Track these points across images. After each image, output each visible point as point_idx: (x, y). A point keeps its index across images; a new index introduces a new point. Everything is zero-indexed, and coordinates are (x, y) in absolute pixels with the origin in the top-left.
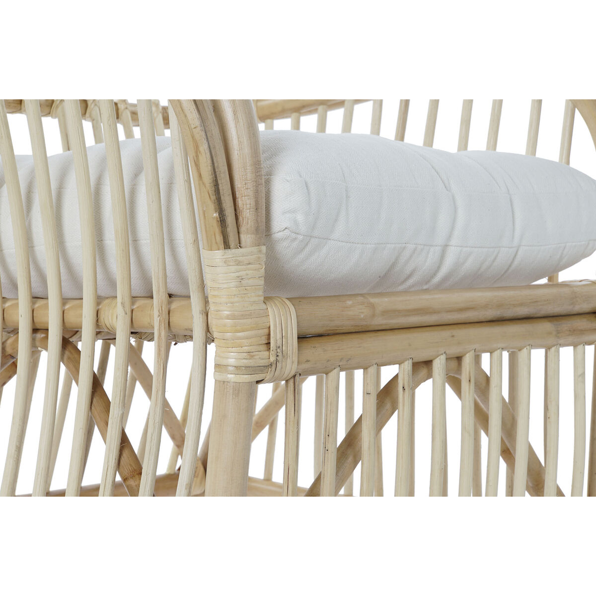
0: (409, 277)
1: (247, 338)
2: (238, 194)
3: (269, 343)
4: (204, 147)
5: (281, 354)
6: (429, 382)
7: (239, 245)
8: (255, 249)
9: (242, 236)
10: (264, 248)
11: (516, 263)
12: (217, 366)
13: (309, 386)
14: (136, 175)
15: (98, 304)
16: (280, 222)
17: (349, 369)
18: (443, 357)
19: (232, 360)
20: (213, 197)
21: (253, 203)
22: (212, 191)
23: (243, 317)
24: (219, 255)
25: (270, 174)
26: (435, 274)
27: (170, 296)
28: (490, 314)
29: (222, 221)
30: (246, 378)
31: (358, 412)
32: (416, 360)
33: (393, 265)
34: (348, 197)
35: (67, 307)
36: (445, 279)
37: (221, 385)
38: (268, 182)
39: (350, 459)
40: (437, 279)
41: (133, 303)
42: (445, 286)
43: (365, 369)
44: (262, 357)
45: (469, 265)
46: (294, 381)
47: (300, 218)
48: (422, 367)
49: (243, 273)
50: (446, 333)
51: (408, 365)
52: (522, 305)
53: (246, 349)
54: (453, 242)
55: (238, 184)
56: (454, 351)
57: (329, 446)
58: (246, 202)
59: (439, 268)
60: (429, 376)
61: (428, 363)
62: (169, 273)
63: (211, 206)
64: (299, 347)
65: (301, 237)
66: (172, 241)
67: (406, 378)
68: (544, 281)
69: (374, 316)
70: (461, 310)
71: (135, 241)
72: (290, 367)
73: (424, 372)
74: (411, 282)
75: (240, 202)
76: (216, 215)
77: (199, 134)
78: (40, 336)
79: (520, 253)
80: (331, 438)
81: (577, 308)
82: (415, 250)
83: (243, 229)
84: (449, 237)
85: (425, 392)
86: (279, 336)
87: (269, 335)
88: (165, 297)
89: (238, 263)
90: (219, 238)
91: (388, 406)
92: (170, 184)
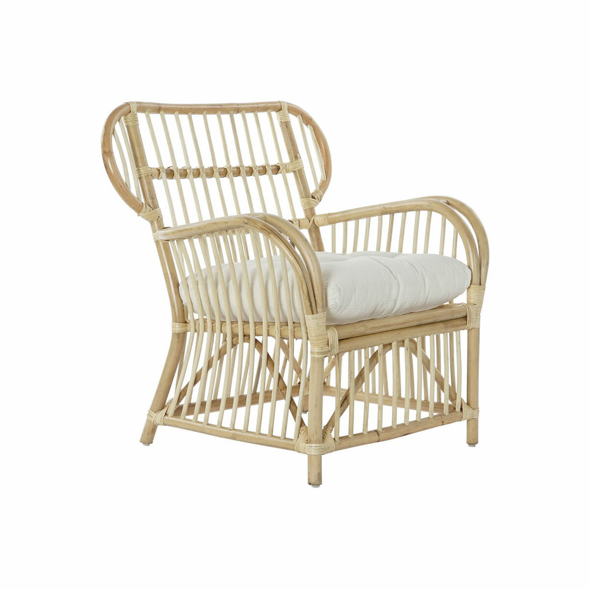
0: (382, 312)
1: (321, 343)
2: (316, 295)
3: (328, 344)
4: (304, 283)
5: (333, 347)
6: (391, 351)
7: (317, 312)
8: (322, 313)
9: (318, 309)
10: (325, 312)
11: (427, 303)
12: (311, 352)
13: (345, 357)
14: (280, 281)
15: (268, 327)
16: (331, 303)
17: (359, 349)
18: (396, 342)
19: (316, 350)
20: (308, 298)
21: (321, 298)
22: (307, 296)
23: (319, 336)
24: (310, 316)
25: (327, 286)
26: (393, 310)
27: (294, 323)
28: (415, 323)
29: (311, 306)
30: (321, 356)
31: (363, 365)
32: (384, 344)
33: (375, 310)
34: (355, 290)
35: (256, 328)
36: (396, 312)
37: (313, 358)
38: (326, 289)
39: (361, 381)
40: (394, 311)
41: (281, 327)
42: (396, 315)
43: (365, 349)
44: (326, 349)
45: (407, 305)
46: (338, 356)
47: (337, 301)
48: (387, 346)
49: (318, 322)
50: (396, 333)
51: (381, 346)
52: (429, 318)
53: (321, 346)
54: (399, 298)
55: (316, 292)
56: (401, 339)
57: (352, 377)
58: (319, 298)
59: (394, 308)
60: (391, 349)
61: (390, 344)
62: (293, 316)
63: (307, 301)
64: (339, 344)
65: (338, 307)
66: (294, 306)
67: (381, 351)
68: (448, 303)
69: (367, 330)
70: (402, 324)
71: (281, 305)
72: (336, 351)
73: (389, 347)
74: (383, 314)
75: (317, 299)
76: (309, 304)
77: (302, 278)
78: (246, 338)
79: (429, 298)
80: (352, 374)
81: (455, 317)
82: (383, 303)
83: (318, 307)
84: (397, 297)
85: (389, 355)
86: (332, 341)
87: (328, 341)
88: (292, 323)
89: (317, 319)
90: (310, 311)
91: (375, 361)
92: (293, 286)
